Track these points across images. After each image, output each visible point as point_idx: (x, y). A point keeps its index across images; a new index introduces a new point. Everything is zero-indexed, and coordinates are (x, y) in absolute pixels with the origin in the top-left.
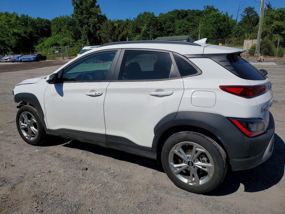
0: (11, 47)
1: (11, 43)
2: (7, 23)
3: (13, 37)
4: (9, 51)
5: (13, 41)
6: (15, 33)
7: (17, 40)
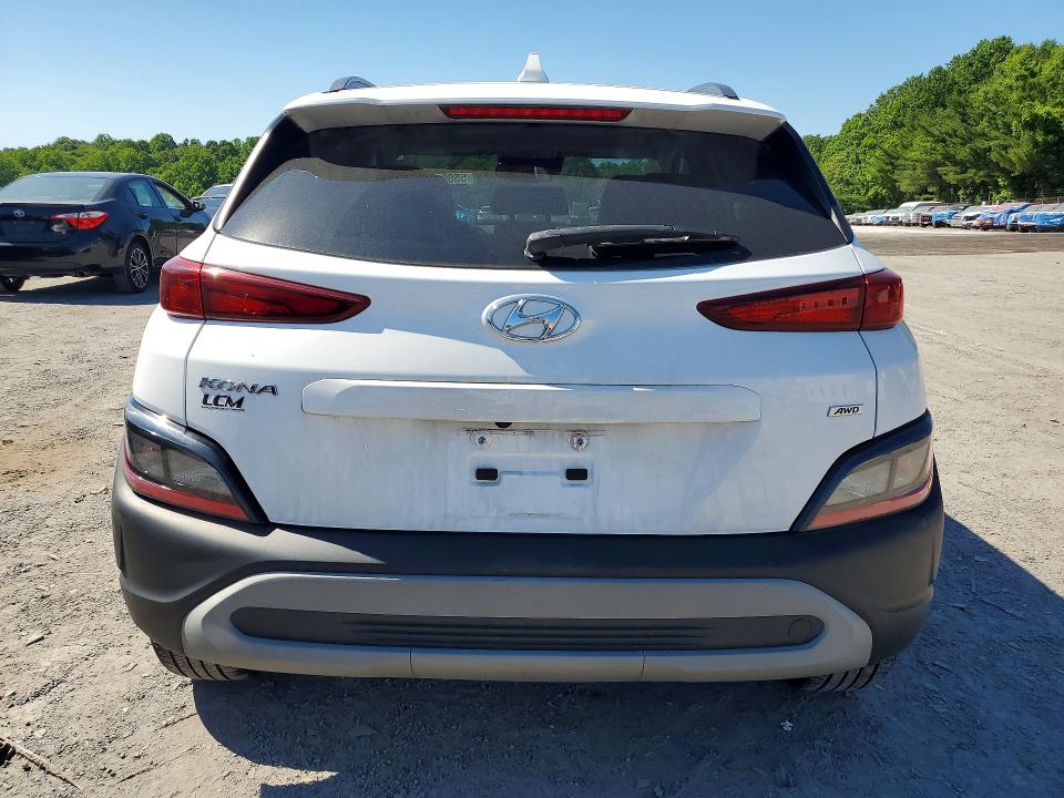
0: (1006, 173)
1: (1010, 160)
2: (1021, 83)
3: (1026, 135)
4: (997, 188)
5: (1020, 151)
6: (1035, 117)
7: (1036, 144)
